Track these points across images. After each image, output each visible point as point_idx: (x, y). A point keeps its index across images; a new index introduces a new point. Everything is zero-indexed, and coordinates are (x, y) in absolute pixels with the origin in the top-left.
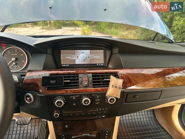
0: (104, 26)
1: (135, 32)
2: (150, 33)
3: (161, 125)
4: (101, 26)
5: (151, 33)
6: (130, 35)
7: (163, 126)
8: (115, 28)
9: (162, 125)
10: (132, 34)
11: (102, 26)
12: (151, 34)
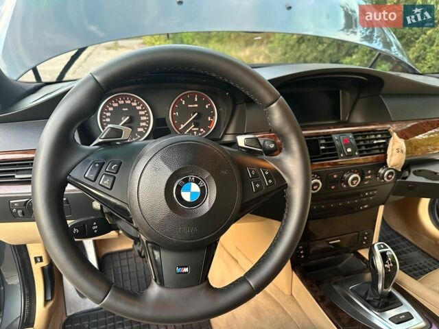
0: (191, 37)
1: (267, 52)
2: (305, 51)
3: (394, 231)
4: (183, 37)
5: (306, 53)
6: (258, 58)
7: (400, 232)
8: (218, 41)
9: (396, 230)
10: (261, 54)
11: (186, 37)
12: (307, 55)
